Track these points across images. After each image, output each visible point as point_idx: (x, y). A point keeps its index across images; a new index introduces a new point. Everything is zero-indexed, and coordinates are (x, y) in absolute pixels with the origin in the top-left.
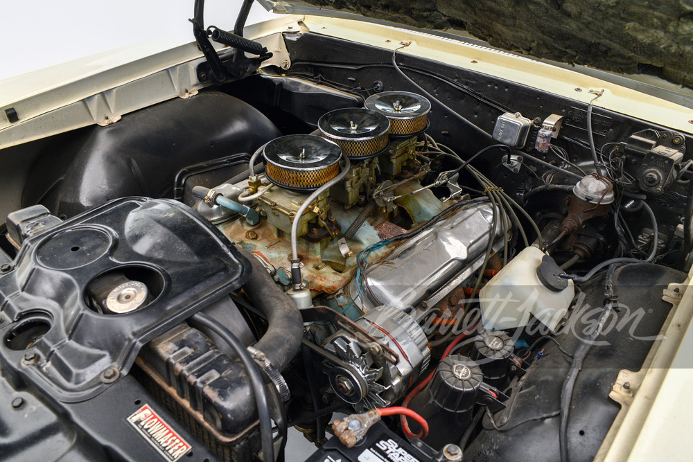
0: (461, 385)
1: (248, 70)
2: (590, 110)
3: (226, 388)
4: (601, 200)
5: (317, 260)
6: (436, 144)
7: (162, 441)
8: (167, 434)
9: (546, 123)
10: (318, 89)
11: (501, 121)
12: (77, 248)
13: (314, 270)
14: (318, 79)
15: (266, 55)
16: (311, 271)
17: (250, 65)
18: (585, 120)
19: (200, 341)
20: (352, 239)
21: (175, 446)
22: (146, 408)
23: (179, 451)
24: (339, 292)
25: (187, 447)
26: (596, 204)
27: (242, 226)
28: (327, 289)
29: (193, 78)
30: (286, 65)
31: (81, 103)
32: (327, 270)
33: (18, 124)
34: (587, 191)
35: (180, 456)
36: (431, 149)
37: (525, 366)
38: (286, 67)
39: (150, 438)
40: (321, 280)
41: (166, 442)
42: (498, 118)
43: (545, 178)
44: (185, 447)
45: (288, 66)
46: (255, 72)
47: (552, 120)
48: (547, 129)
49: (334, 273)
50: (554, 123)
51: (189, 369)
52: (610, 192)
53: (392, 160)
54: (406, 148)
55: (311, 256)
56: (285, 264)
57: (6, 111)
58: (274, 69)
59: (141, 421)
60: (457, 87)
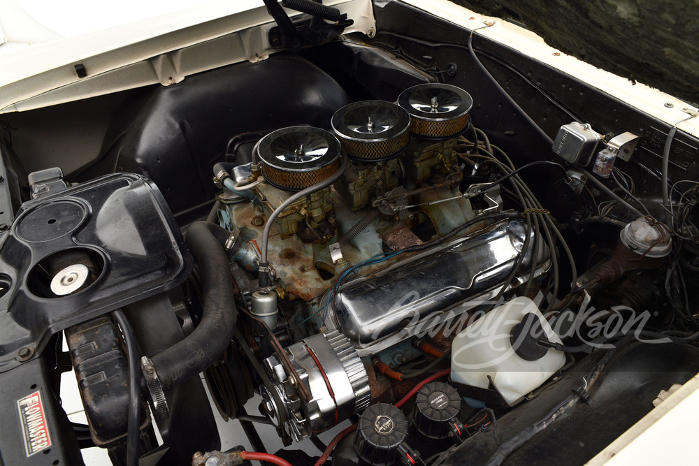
0: (376, 439)
1: (328, 36)
2: (672, 134)
3: (102, 395)
4: (648, 251)
5: (308, 260)
6: (489, 145)
7: (33, 431)
8: (40, 426)
9: (611, 143)
10: (392, 64)
11: (563, 131)
12: (53, 221)
13: (298, 271)
14: (397, 52)
15: (345, 22)
16: (295, 272)
17: (331, 31)
18: (663, 146)
19: (109, 339)
20: (349, 244)
21: (39, 439)
22: (37, 394)
23: (40, 446)
24: (314, 301)
25: (48, 444)
26: (640, 255)
27: (254, 209)
28: (303, 295)
29: (265, 42)
30: (371, 33)
31: (146, 62)
32: (312, 275)
33: (85, 79)
34: (634, 237)
35: (38, 451)
36: (482, 152)
37: (464, 434)
38: (371, 34)
39: (25, 425)
40: (300, 284)
41: (35, 433)
42: (562, 128)
43: (602, 207)
44: (46, 443)
45: (374, 34)
46: (338, 38)
47: (620, 140)
48: (611, 151)
49: (316, 279)
50: (621, 145)
51: (85, 365)
52: (663, 244)
53: (416, 164)
54: (435, 151)
55: (303, 256)
56: (274, 258)
57: (76, 66)
58: (358, 36)
59: (27, 406)
60: (529, 82)
